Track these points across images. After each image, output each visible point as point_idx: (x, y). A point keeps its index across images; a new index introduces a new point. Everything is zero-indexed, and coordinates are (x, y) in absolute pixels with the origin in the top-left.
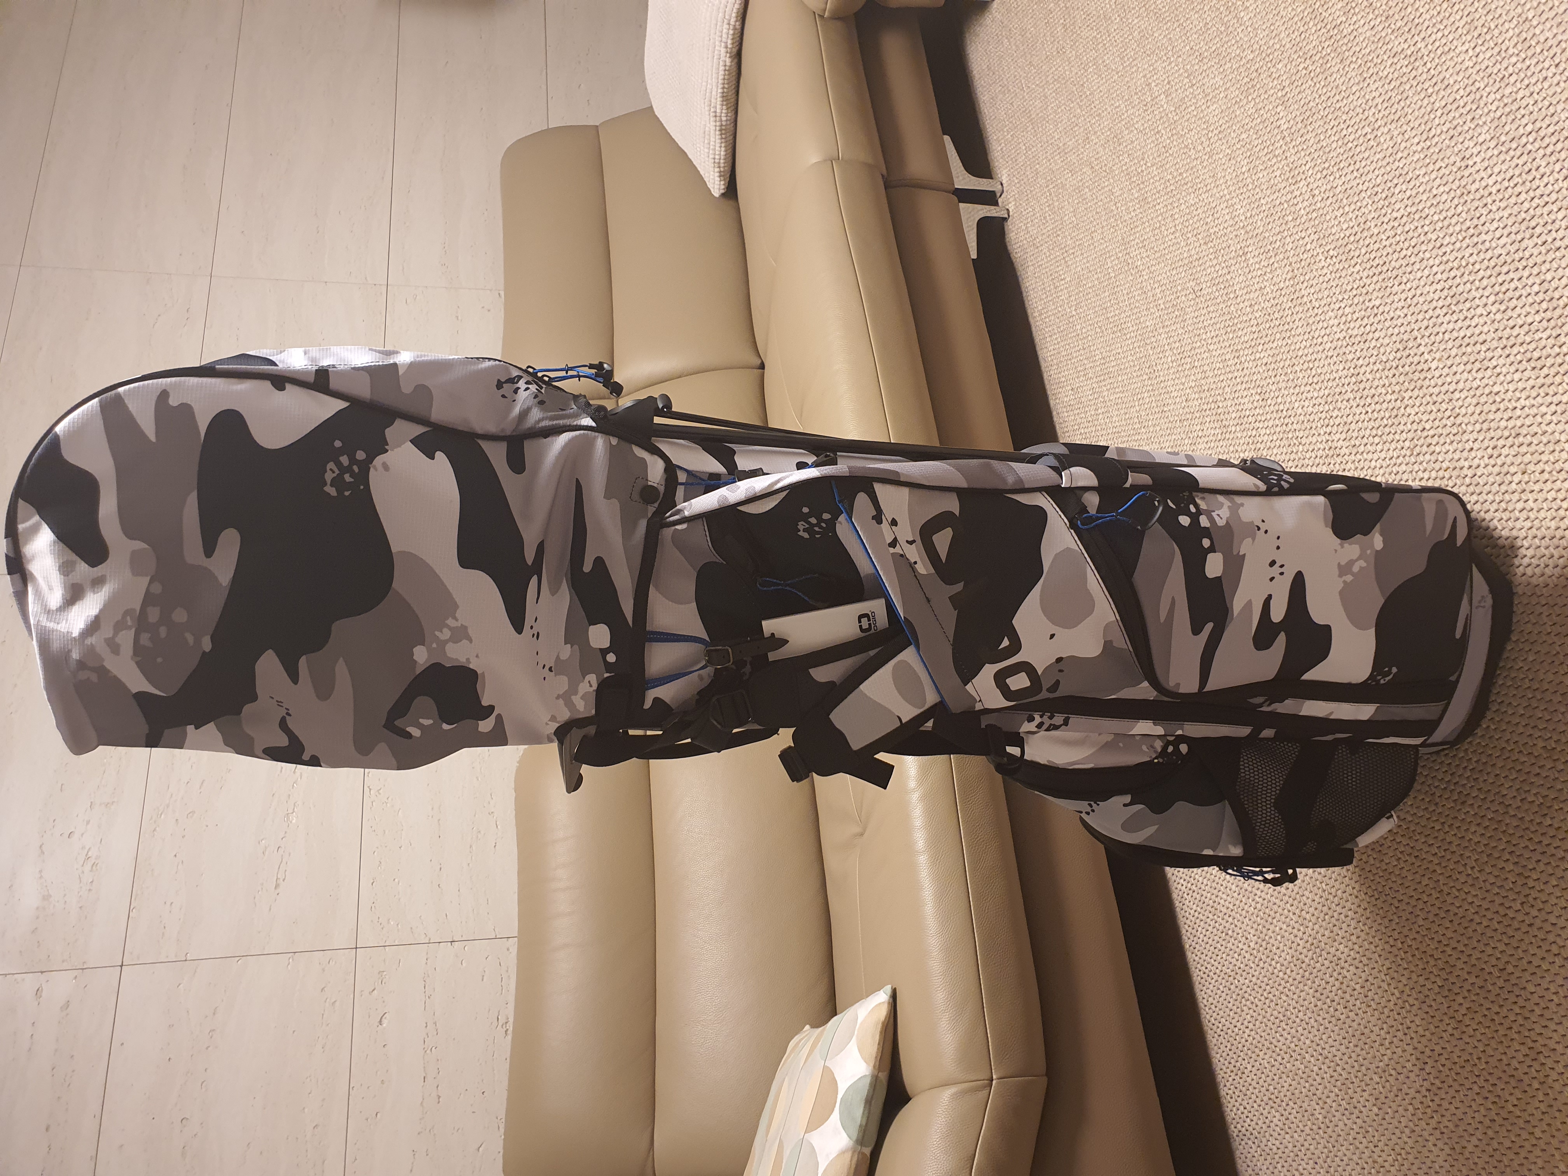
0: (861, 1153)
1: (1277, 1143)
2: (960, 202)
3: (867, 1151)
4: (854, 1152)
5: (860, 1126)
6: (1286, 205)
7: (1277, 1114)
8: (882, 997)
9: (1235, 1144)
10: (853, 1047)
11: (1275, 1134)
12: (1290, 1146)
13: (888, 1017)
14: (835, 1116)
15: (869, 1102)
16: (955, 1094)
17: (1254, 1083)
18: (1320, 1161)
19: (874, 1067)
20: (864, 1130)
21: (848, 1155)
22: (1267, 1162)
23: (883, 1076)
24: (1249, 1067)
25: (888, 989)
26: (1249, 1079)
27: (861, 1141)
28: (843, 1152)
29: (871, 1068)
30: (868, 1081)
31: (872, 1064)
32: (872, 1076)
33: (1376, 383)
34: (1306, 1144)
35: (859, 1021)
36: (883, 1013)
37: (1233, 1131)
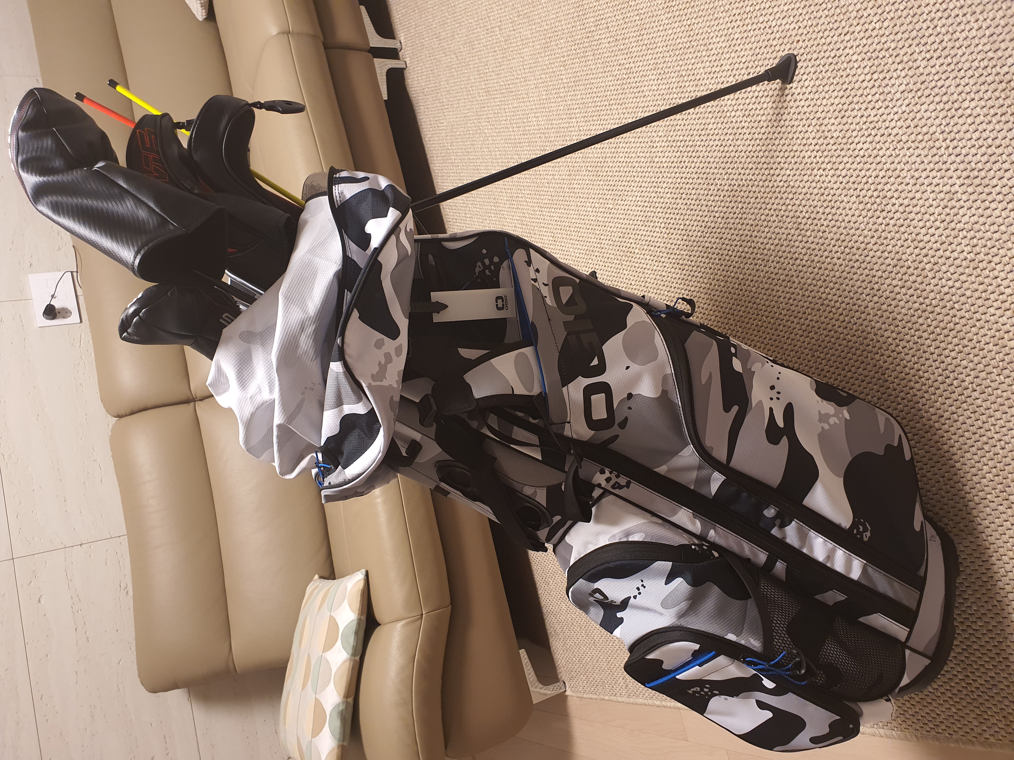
0: (355, 660)
1: (564, 617)
2: (374, 57)
3: (358, 658)
4: (351, 660)
5: (353, 646)
6: (566, 130)
7: (564, 605)
8: (360, 576)
9: (545, 617)
10: (346, 604)
11: (563, 614)
12: (570, 619)
13: (364, 587)
14: (339, 643)
15: (357, 633)
16: (403, 625)
17: (554, 589)
18: (583, 627)
19: (358, 614)
20: (355, 649)
21: (348, 663)
22: (560, 626)
23: (364, 618)
24: (551, 581)
25: (363, 571)
26: (551, 587)
27: (354, 655)
28: (344, 662)
29: (357, 615)
30: (355, 623)
31: (357, 613)
32: (358, 619)
33: (610, 251)
34: (577, 619)
35: (348, 589)
36: (361, 585)
37: (544, 610)
